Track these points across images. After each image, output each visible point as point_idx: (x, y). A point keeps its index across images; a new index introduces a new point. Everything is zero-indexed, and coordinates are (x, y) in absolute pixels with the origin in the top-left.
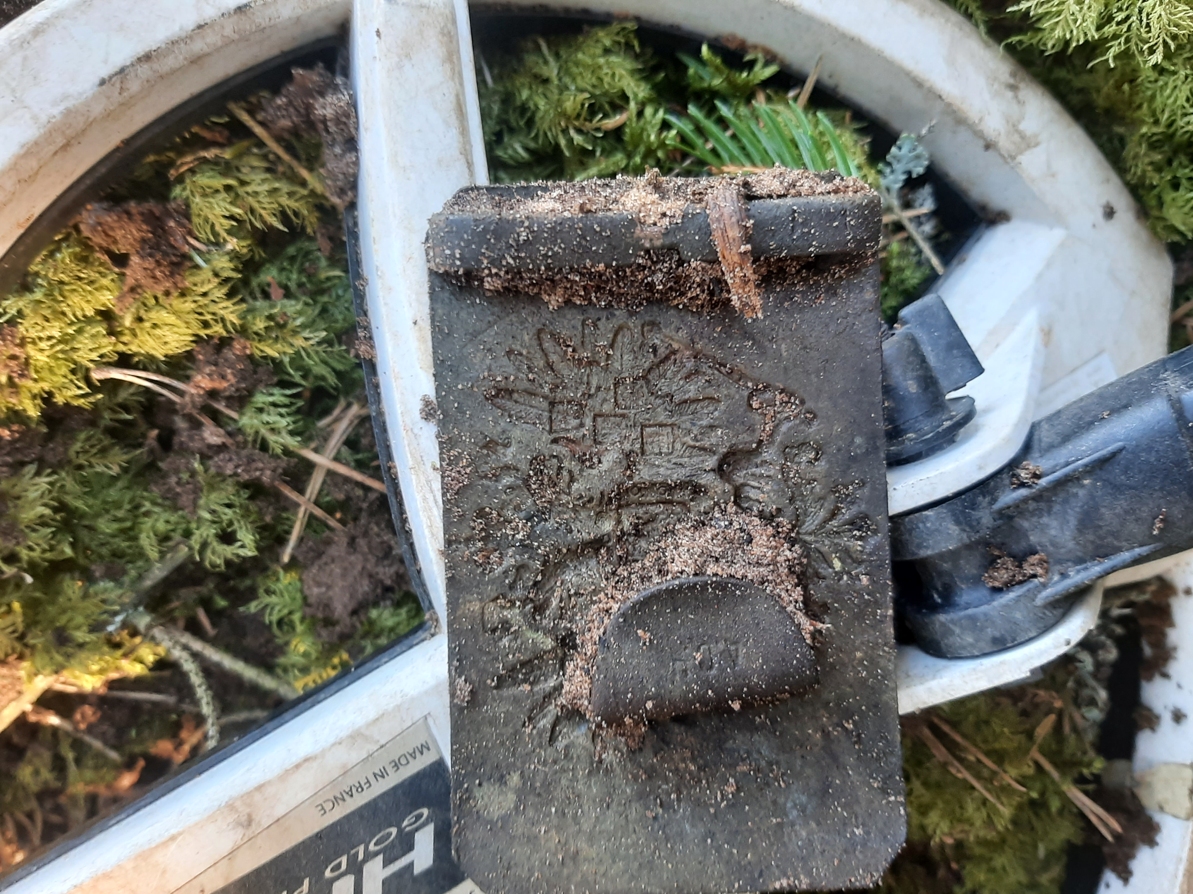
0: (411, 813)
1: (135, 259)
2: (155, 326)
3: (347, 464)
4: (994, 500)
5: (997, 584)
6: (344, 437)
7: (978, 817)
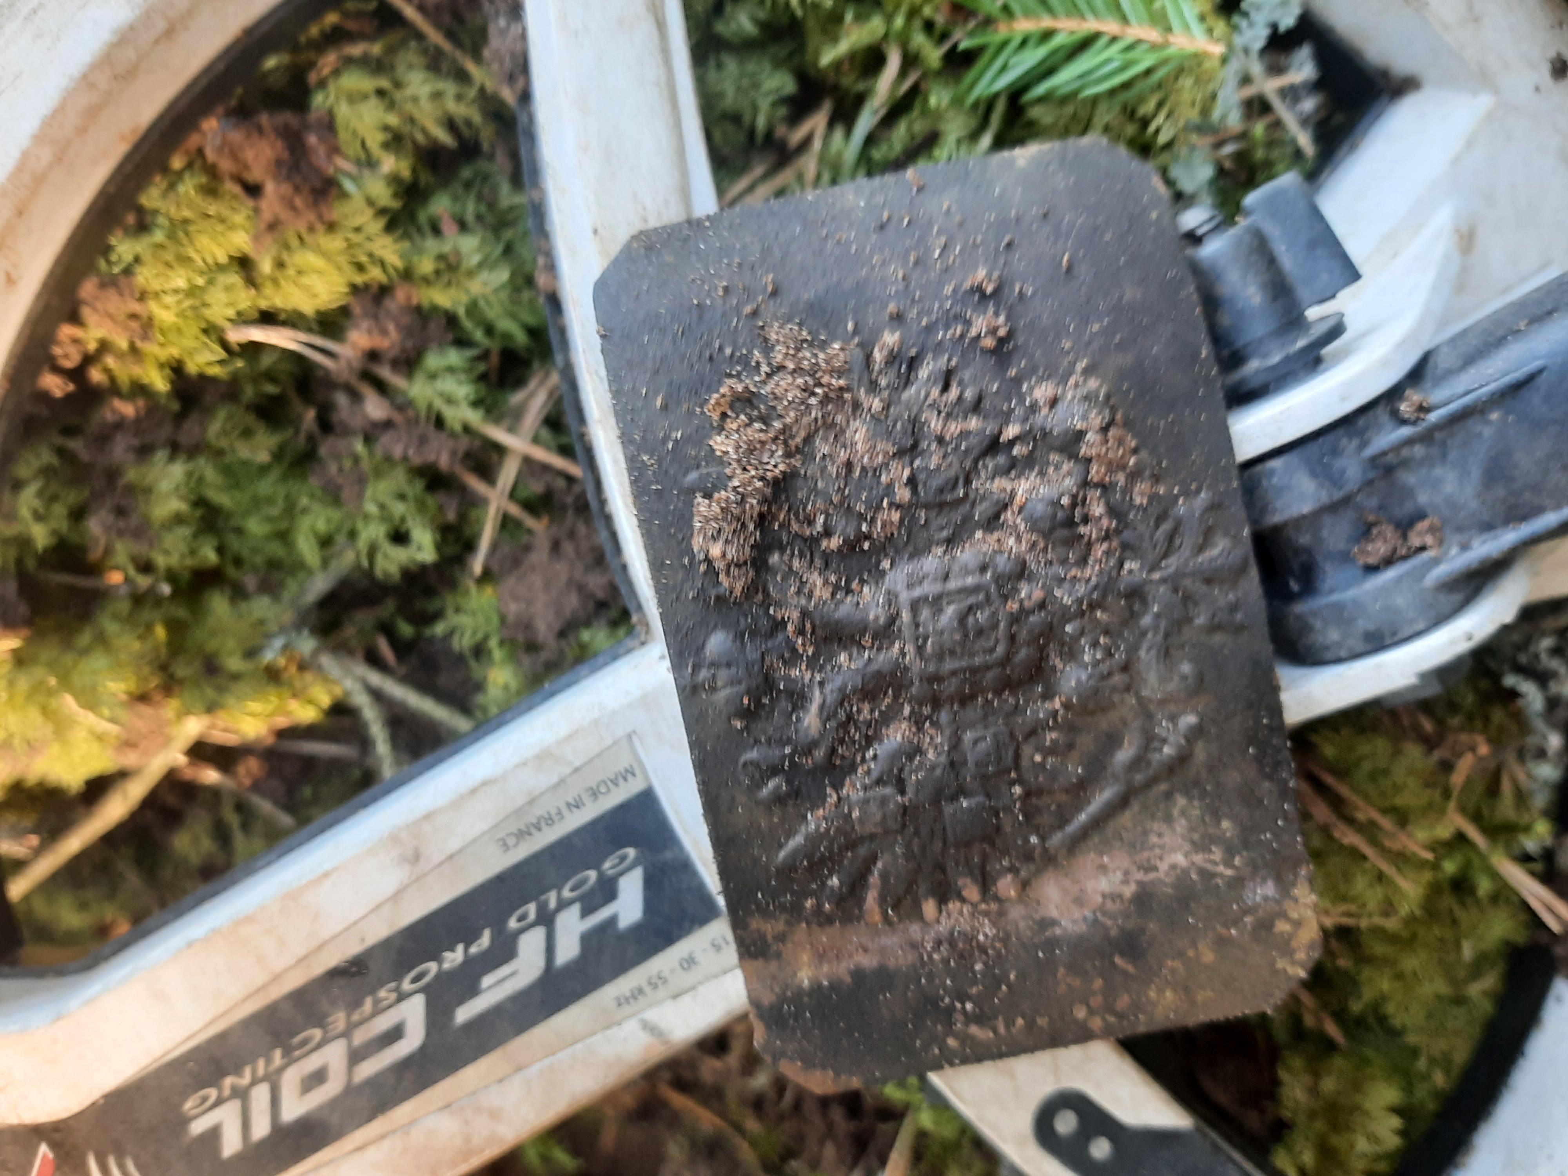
0: (613, 852)
1: (269, 187)
2: (300, 272)
3: (548, 448)
4: (1364, 445)
5: (1372, 560)
6: (542, 416)
7: (1373, 897)
